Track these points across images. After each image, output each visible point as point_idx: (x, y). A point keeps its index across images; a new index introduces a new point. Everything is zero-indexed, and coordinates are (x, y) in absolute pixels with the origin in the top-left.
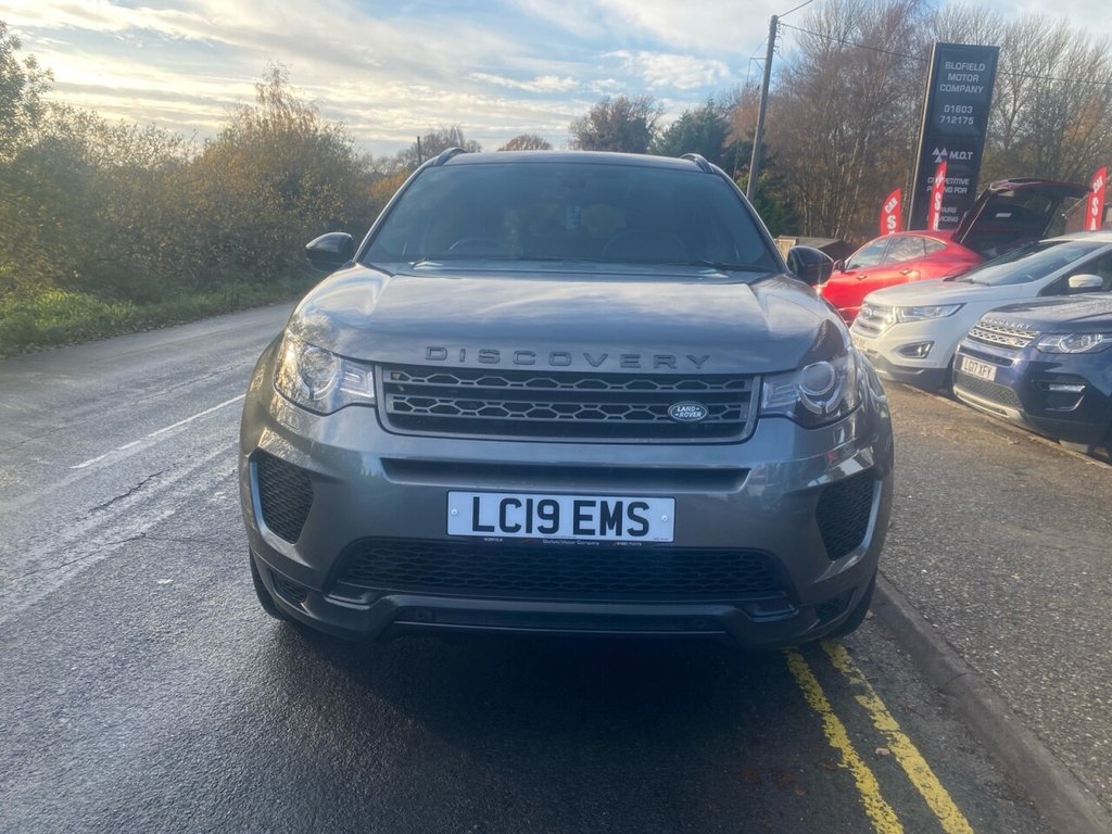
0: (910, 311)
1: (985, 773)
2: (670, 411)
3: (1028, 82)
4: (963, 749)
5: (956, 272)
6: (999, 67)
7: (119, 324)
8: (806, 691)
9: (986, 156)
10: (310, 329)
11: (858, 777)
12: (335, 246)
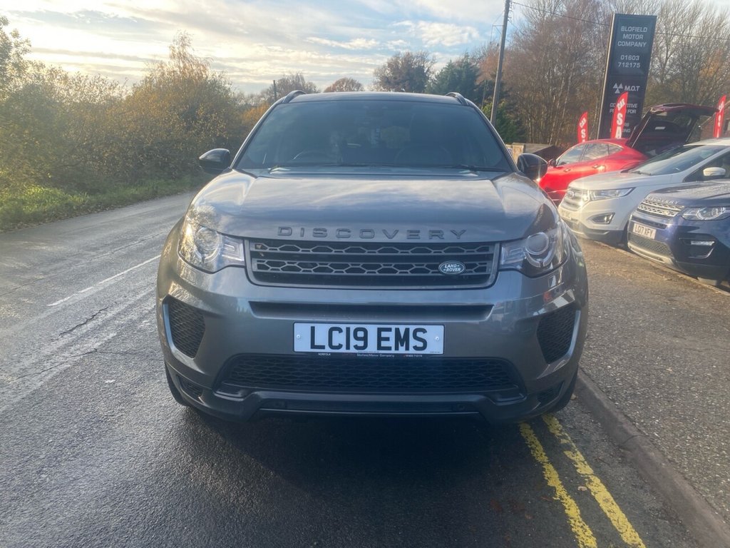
0: (599, 193)
1: (650, 502)
2: (440, 267)
3: (675, 39)
4: (635, 486)
5: (629, 166)
6: (656, 29)
7: (78, 208)
8: (531, 448)
9: (649, 88)
10: (202, 214)
11: (567, 506)
12: (219, 158)
